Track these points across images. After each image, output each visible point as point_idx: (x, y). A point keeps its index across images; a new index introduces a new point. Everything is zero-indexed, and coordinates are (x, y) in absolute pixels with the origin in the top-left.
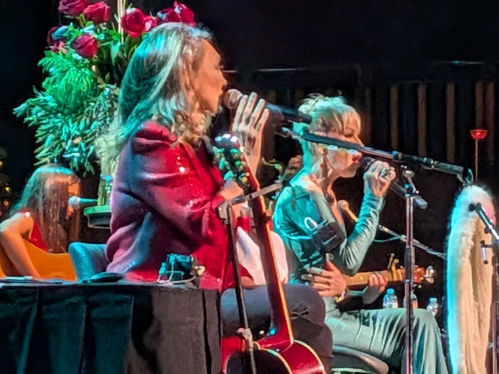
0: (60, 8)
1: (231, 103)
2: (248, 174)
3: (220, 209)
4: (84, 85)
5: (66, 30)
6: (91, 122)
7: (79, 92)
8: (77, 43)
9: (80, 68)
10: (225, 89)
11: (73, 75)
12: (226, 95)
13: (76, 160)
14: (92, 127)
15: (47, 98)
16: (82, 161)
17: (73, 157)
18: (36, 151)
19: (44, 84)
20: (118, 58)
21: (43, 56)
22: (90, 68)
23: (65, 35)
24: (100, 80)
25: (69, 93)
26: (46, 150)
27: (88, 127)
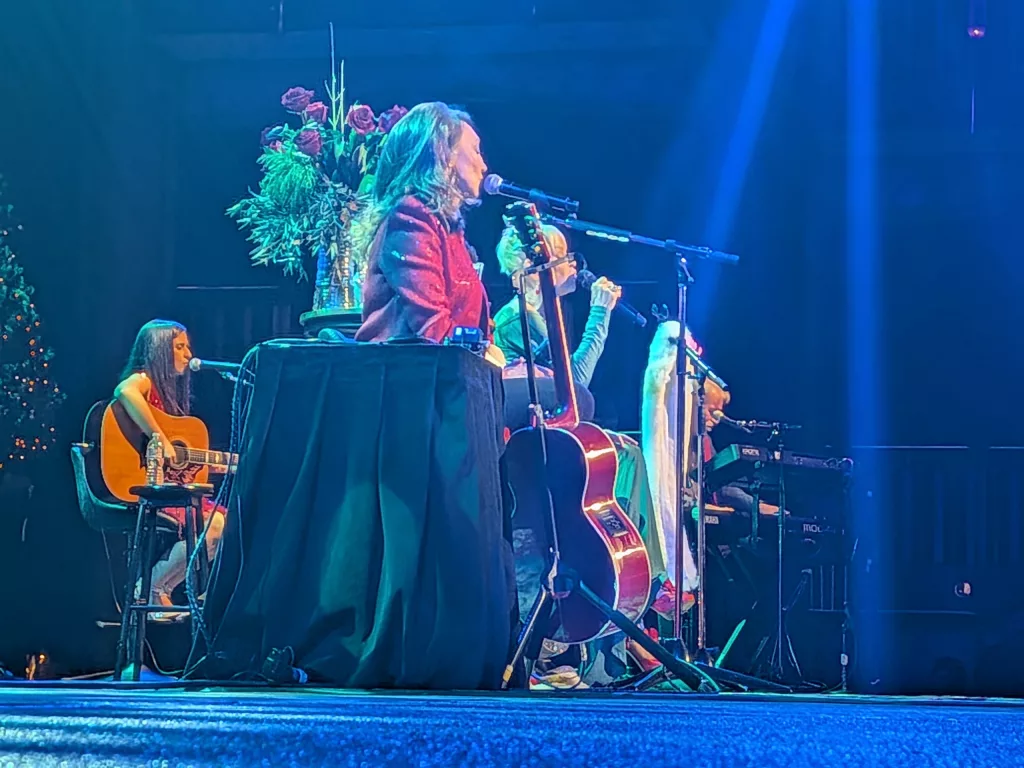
0: (283, 102)
1: (492, 188)
2: (541, 243)
3: (513, 278)
4: (309, 182)
5: (281, 130)
6: (315, 221)
7: (303, 190)
8: (300, 139)
9: (304, 165)
10: (485, 174)
11: (297, 172)
12: (486, 180)
13: (290, 264)
14: (317, 225)
15: (264, 199)
16: (296, 266)
17: (288, 261)
18: (251, 253)
19: (262, 184)
20: (342, 157)
21: (263, 152)
22: (314, 166)
23: (280, 135)
24: (325, 178)
25: (291, 191)
26: (263, 251)
27: (312, 226)
